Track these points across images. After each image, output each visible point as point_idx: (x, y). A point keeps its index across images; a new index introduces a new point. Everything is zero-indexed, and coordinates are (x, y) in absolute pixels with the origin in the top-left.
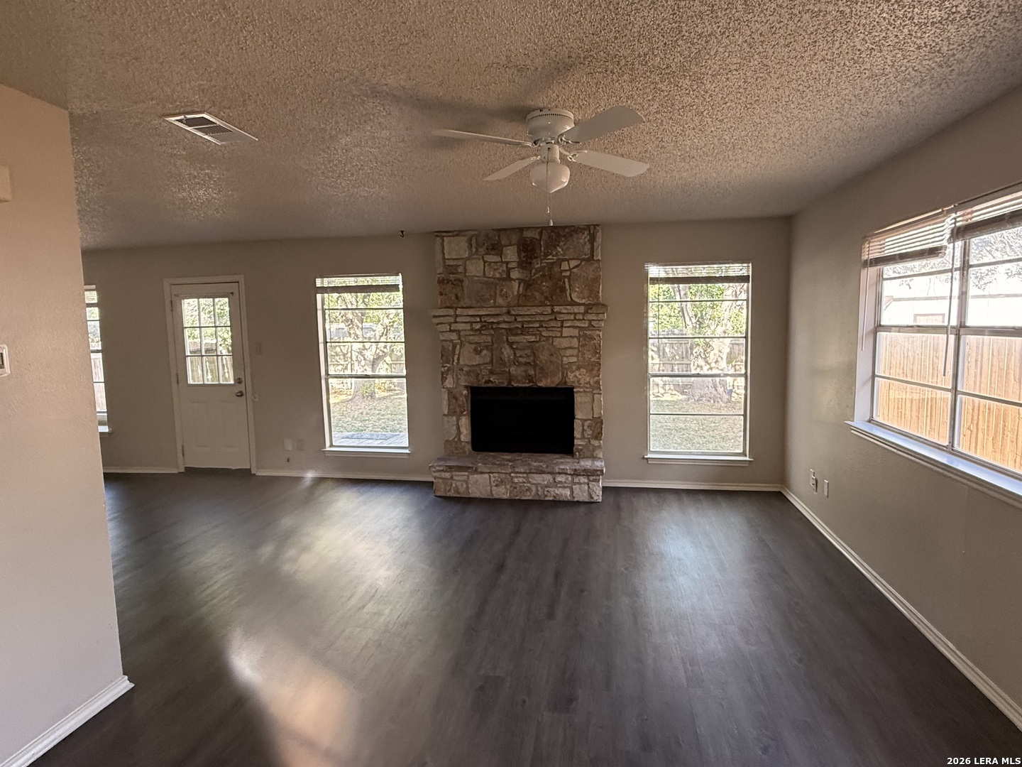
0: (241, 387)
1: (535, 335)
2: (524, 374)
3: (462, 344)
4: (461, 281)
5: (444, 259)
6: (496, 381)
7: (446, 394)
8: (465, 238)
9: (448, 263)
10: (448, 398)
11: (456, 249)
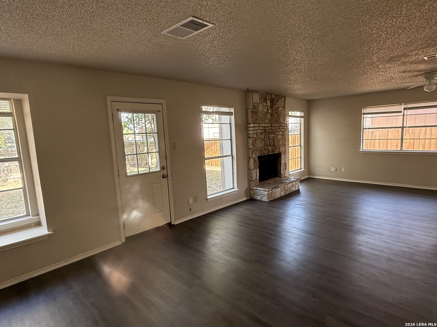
0: (165, 172)
1: (274, 134)
2: (271, 149)
3: (257, 139)
4: (257, 112)
5: (253, 103)
6: (266, 153)
7: (253, 160)
8: (258, 95)
9: (254, 104)
10: (254, 162)
11: (256, 98)
